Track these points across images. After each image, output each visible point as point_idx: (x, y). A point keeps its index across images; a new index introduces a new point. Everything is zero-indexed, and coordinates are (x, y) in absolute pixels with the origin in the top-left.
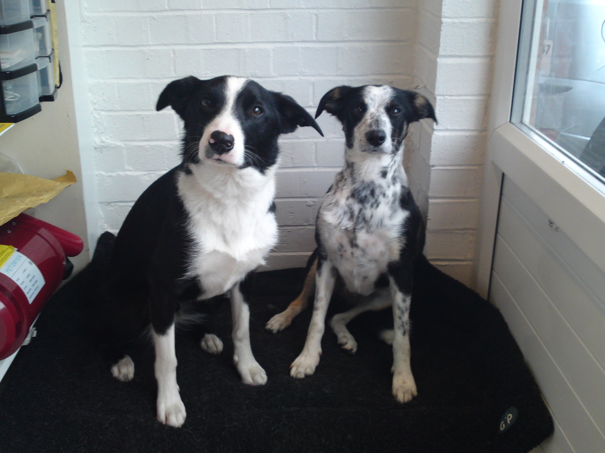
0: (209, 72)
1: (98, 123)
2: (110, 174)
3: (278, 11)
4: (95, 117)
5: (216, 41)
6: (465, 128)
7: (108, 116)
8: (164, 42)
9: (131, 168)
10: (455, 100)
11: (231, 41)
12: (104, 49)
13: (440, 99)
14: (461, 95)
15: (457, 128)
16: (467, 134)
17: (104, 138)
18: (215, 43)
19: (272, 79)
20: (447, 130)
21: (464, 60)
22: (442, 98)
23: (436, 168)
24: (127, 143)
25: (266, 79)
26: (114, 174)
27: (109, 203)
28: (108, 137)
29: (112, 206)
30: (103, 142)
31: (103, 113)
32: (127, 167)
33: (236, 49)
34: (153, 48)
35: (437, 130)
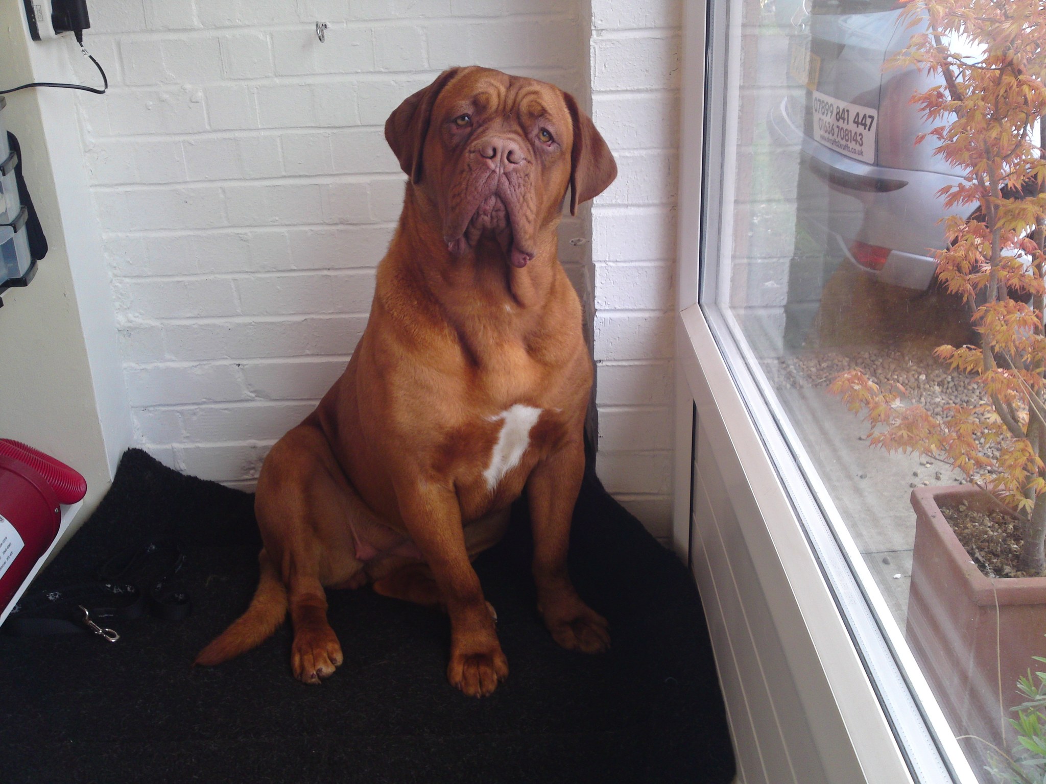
0: (277, 218)
1: (121, 294)
2: (143, 366)
3: (373, 129)
4: (115, 286)
5: (284, 174)
6: (642, 307)
7: (135, 284)
8: (207, 176)
9: (174, 358)
10: (623, 267)
11: (307, 174)
12: (121, 189)
13: (601, 267)
14: (632, 261)
15: (630, 307)
16: (646, 315)
17: (131, 316)
18: (284, 177)
19: (372, 227)
20: (615, 310)
21: (631, 211)
22: (604, 265)
23: (604, 364)
24: (165, 321)
25: (364, 227)
26: (149, 367)
27: (145, 409)
28: (137, 314)
29: (150, 411)
30: (131, 322)
31: (127, 280)
32: (168, 356)
33: (315, 184)
34: (192, 186)
35: (600, 310)
